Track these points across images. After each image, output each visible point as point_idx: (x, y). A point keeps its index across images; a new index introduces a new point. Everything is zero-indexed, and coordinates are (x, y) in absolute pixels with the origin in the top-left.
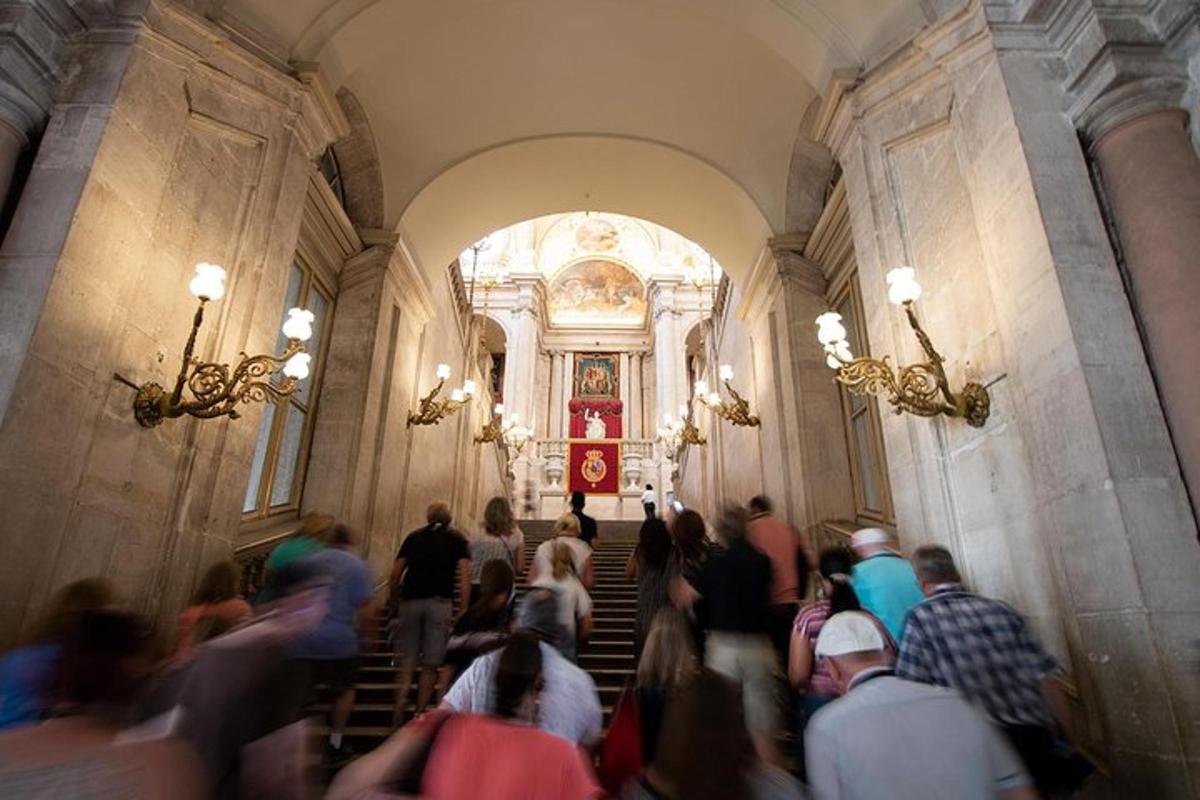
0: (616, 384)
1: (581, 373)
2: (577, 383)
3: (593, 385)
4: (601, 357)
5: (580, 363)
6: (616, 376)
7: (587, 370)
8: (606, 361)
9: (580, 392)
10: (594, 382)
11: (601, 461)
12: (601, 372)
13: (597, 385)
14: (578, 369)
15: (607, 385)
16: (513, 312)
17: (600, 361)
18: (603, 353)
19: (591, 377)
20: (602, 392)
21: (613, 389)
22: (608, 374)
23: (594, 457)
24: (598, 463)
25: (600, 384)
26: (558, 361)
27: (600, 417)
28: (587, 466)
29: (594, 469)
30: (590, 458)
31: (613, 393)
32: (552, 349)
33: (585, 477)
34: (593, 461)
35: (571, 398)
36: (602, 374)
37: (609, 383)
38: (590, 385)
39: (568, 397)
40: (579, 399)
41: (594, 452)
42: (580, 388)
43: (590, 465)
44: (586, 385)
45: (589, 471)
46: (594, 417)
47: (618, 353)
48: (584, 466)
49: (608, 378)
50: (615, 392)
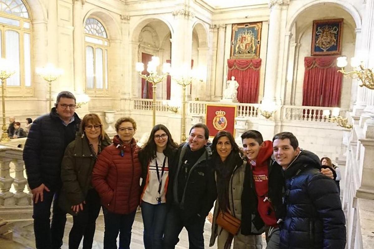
0: (258, 45)
1: (236, 39)
2: (233, 46)
3: (243, 47)
4: (250, 26)
5: (235, 32)
6: (259, 40)
7: (239, 37)
8: (253, 29)
9: (234, 53)
10: (244, 46)
11: (224, 118)
12: (249, 37)
13: (246, 48)
14: (234, 36)
15: (252, 47)
16: (174, 15)
17: (248, 29)
18: (251, 23)
19: (242, 42)
20: (249, 52)
21: (256, 50)
22: (253, 39)
23: (220, 115)
24: (222, 119)
25: (248, 47)
26: (222, 31)
27: (235, 80)
28: (216, 121)
29: (220, 123)
30: (218, 116)
31: (255, 53)
32: (217, 23)
33: (215, 127)
34: (220, 117)
35: (229, 58)
36: (249, 39)
37: (254, 45)
38: (241, 47)
39: (227, 57)
40: (234, 58)
41: (220, 112)
42: (235, 50)
43: (218, 120)
44: (239, 46)
45: (217, 123)
46: (231, 80)
47: (262, 22)
48: (214, 120)
49: (253, 42)
50: (257, 52)
